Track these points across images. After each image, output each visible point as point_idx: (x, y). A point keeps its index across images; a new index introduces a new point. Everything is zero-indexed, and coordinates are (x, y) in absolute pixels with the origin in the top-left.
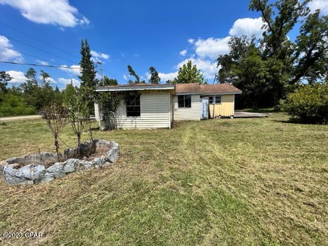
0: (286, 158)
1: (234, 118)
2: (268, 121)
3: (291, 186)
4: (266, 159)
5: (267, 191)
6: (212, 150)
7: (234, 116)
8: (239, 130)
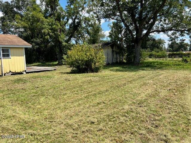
0: (78, 102)
1: (27, 73)
2: (57, 73)
3: (88, 122)
4: (66, 107)
5: (76, 134)
6: (14, 114)
7: (27, 71)
8: (36, 86)
